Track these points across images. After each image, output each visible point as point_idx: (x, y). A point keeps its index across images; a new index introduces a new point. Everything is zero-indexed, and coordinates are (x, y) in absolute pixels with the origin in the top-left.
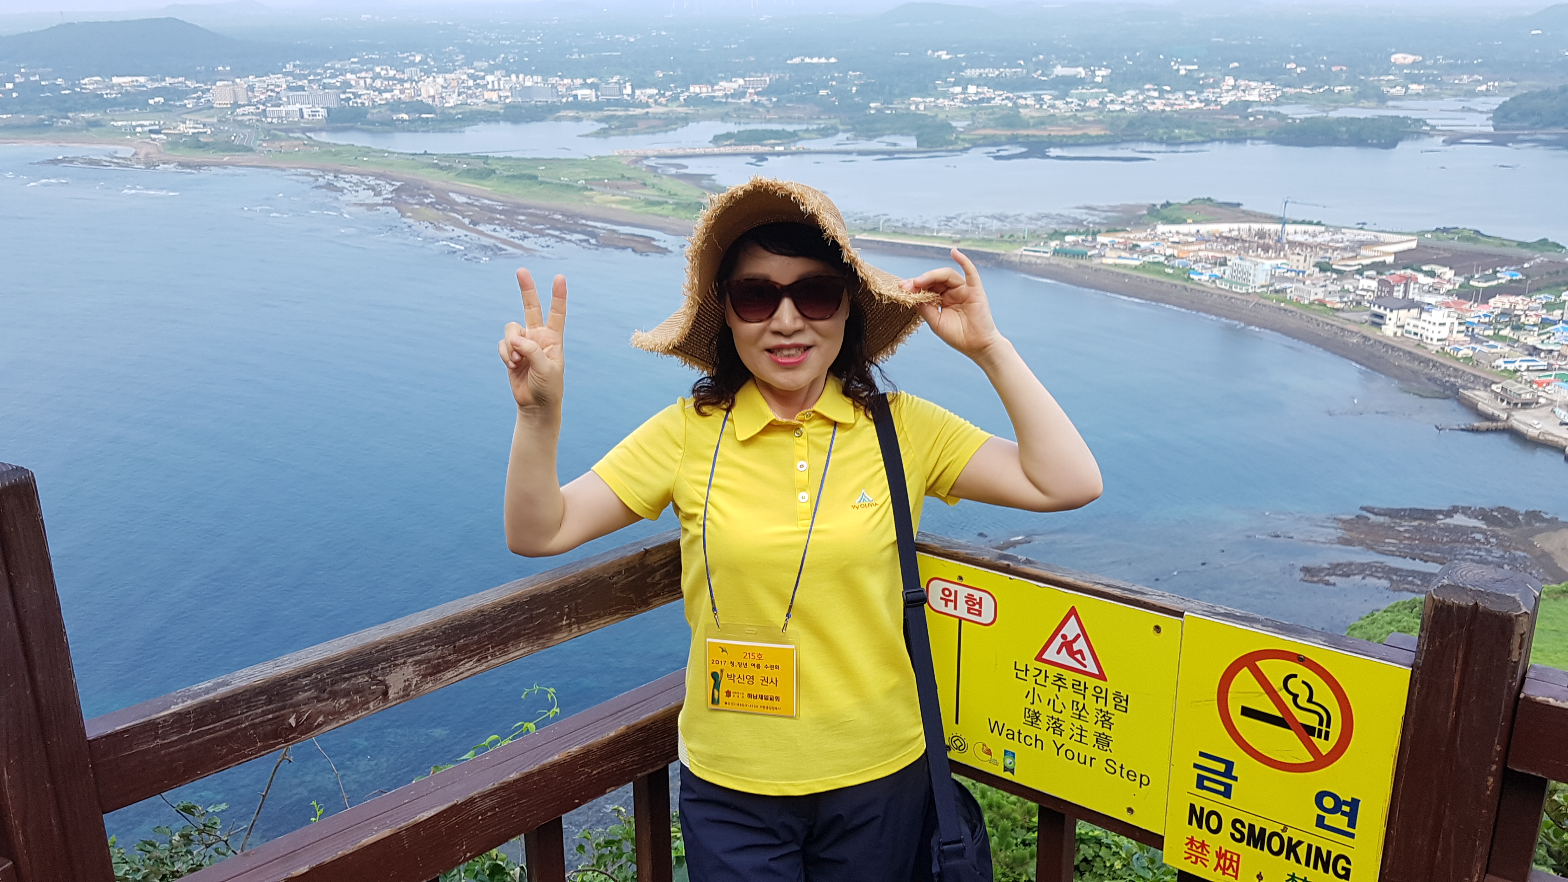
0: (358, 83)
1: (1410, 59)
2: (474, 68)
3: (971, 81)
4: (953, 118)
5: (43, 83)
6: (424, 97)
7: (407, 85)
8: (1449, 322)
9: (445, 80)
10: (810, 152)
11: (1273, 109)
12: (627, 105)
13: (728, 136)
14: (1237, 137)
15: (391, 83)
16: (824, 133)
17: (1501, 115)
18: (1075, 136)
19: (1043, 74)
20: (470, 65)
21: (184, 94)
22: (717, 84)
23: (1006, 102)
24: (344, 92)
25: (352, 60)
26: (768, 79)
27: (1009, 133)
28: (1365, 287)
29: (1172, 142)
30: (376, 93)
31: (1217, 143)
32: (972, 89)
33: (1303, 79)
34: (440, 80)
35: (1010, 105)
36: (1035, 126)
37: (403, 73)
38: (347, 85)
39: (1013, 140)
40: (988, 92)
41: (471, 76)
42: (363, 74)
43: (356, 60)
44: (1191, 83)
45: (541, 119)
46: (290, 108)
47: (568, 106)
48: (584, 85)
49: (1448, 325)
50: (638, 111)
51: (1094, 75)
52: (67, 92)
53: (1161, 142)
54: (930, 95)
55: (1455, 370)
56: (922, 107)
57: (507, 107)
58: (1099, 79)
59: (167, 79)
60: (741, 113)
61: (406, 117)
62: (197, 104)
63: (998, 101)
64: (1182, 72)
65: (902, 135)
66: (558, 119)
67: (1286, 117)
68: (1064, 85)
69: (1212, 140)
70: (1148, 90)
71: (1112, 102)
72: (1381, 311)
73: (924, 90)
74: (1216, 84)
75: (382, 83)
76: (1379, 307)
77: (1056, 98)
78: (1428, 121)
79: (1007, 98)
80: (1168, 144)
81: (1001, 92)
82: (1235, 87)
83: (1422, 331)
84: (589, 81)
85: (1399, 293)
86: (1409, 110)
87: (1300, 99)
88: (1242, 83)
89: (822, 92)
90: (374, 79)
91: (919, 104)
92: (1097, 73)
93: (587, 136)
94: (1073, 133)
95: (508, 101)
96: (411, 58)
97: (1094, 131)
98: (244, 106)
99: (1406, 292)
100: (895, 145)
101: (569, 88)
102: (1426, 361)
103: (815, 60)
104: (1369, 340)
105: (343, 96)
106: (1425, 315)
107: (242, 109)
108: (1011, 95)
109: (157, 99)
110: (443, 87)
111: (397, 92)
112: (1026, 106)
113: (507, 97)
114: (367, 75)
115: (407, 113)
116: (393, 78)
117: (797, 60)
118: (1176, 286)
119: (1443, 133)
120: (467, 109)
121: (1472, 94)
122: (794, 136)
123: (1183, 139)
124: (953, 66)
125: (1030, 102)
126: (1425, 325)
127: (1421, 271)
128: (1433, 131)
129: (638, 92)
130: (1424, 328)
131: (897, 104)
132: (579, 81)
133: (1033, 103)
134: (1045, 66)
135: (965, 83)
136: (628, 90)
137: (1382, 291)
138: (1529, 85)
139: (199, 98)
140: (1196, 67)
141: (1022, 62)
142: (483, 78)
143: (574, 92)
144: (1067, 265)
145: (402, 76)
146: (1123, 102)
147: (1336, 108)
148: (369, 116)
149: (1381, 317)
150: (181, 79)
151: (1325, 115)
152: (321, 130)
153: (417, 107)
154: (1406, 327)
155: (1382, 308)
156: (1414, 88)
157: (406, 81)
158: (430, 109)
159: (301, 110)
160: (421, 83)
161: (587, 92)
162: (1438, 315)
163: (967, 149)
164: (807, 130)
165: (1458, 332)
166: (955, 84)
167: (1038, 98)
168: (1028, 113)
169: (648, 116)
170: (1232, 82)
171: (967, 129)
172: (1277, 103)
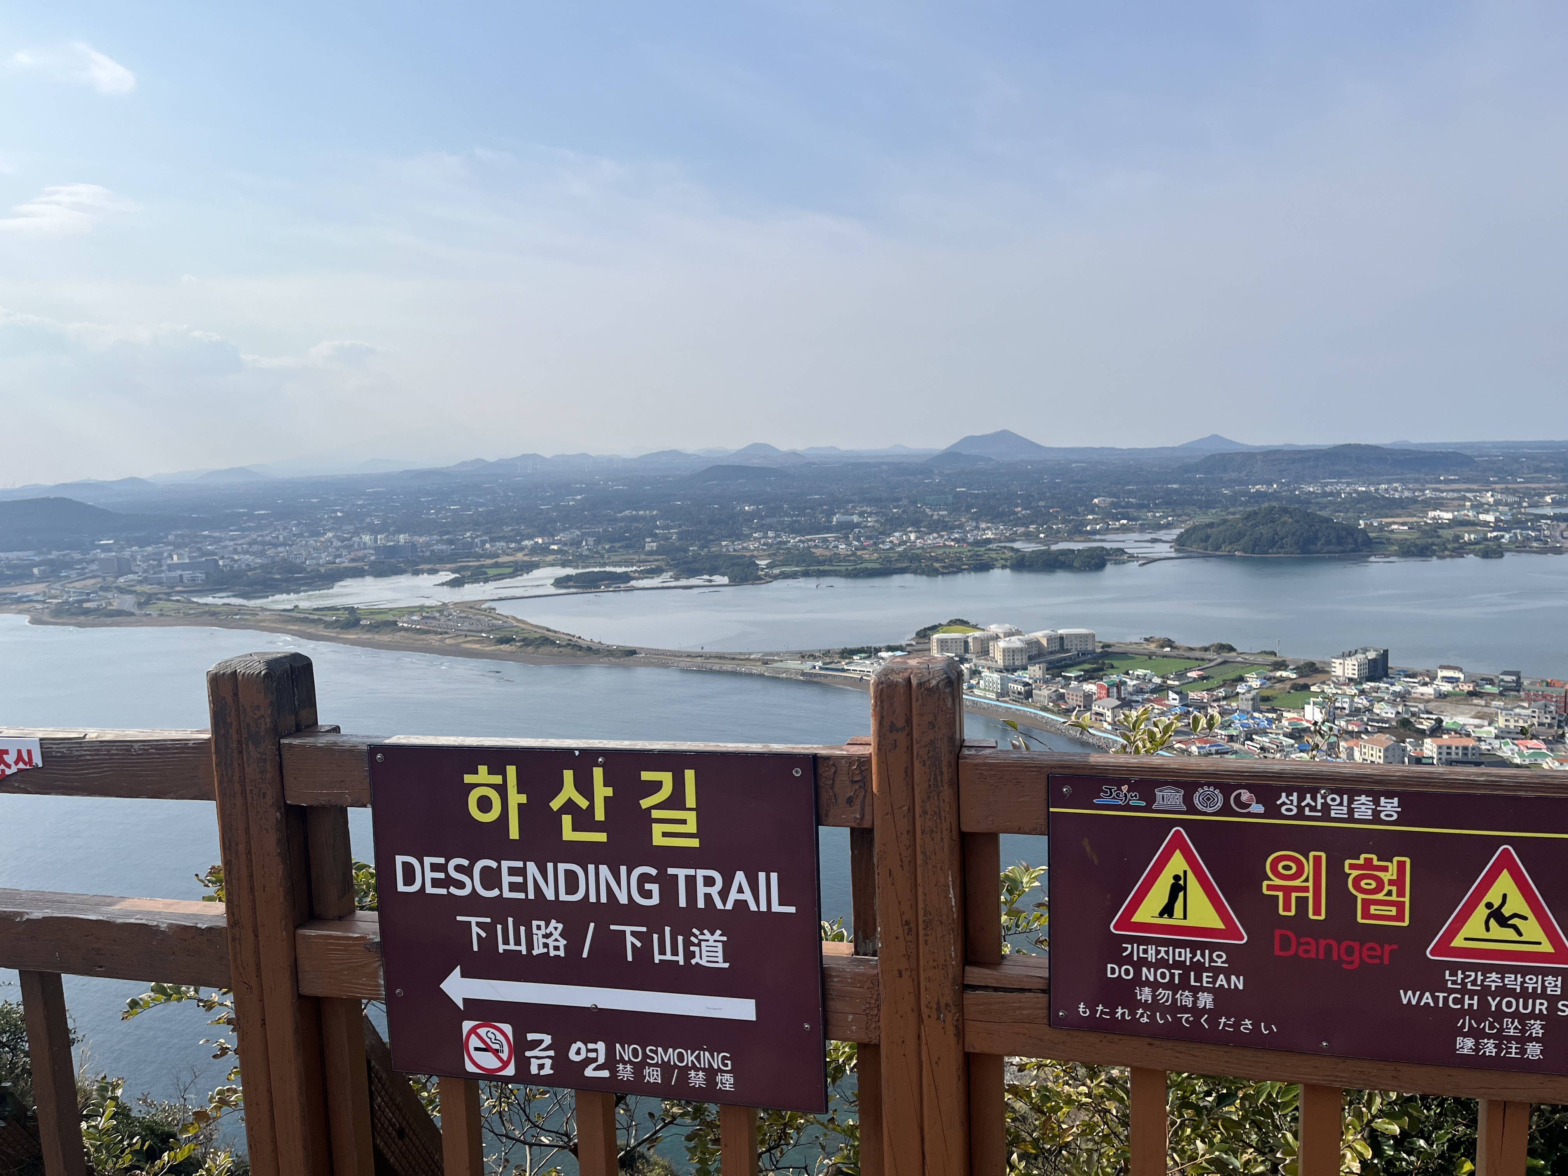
0: (235, 549)
1: (1109, 500)
3: (770, 527)
4: (756, 559)
6: (296, 558)
9: (316, 542)
13: (568, 578)
17: (1179, 542)
19: (827, 521)
21: (69, 565)
22: (557, 536)
23: (799, 544)
24: (223, 558)
25: (231, 528)
26: (601, 530)
28: (1089, 690)
29: (932, 572)
30: (252, 557)
32: (771, 534)
38: (225, 551)
39: (807, 573)
40: (784, 537)
42: (241, 541)
43: (234, 528)
45: (403, 572)
47: (426, 561)
48: (441, 541)
50: (488, 561)
51: (868, 521)
54: (738, 540)
56: (731, 549)
57: (372, 564)
58: (870, 525)
59: (54, 551)
60: (579, 560)
61: (279, 577)
62: (81, 574)
63: (792, 543)
64: (936, 517)
65: (716, 572)
66: (417, 571)
67: (1018, 550)
68: (846, 528)
69: (963, 572)
70: (910, 532)
71: (883, 543)
73: (732, 535)
74: (964, 525)
75: (258, 548)
78: (1125, 550)
79: (800, 541)
81: (794, 535)
84: (445, 537)
86: (1111, 542)
87: (1028, 535)
88: (982, 524)
89: (647, 540)
90: (250, 545)
91: (729, 547)
92: (870, 519)
94: (854, 568)
95: (372, 558)
96: (285, 525)
97: (870, 566)
98: (127, 574)
99: (1120, 692)
101: (429, 544)
103: (641, 513)
105: (221, 561)
107: (125, 577)
110: (314, 549)
111: (272, 556)
112: (816, 547)
113: (372, 555)
114: (244, 542)
115: (280, 574)
116: (269, 543)
117: (626, 513)
120: (335, 566)
121: (1159, 527)
122: (625, 577)
124: (755, 513)
125: (819, 543)
127: (1129, 675)
128: (1132, 558)
131: (712, 548)
132: (436, 539)
134: (828, 514)
135: (765, 529)
137: (1100, 693)
138: (1198, 518)
139: (82, 568)
140: (946, 512)
142: (350, 539)
143: (431, 548)
146: (891, 542)
147: (1057, 543)
148: (245, 578)
150: (66, 551)
151: (1047, 547)
152: (200, 592)
156: (1113, 524)
157: (280, 546)
158: (301, 569)
159: (181, 576)
160: (294, 546)
161: (443, 547)
163: (769, 582)
164: (636, 572)
166: (757, 531)
167: (825, 540)
168: (818, 552)
169: (497, 565)
170: (974, 524)
171: (769, 566)
172: (1011, 539)
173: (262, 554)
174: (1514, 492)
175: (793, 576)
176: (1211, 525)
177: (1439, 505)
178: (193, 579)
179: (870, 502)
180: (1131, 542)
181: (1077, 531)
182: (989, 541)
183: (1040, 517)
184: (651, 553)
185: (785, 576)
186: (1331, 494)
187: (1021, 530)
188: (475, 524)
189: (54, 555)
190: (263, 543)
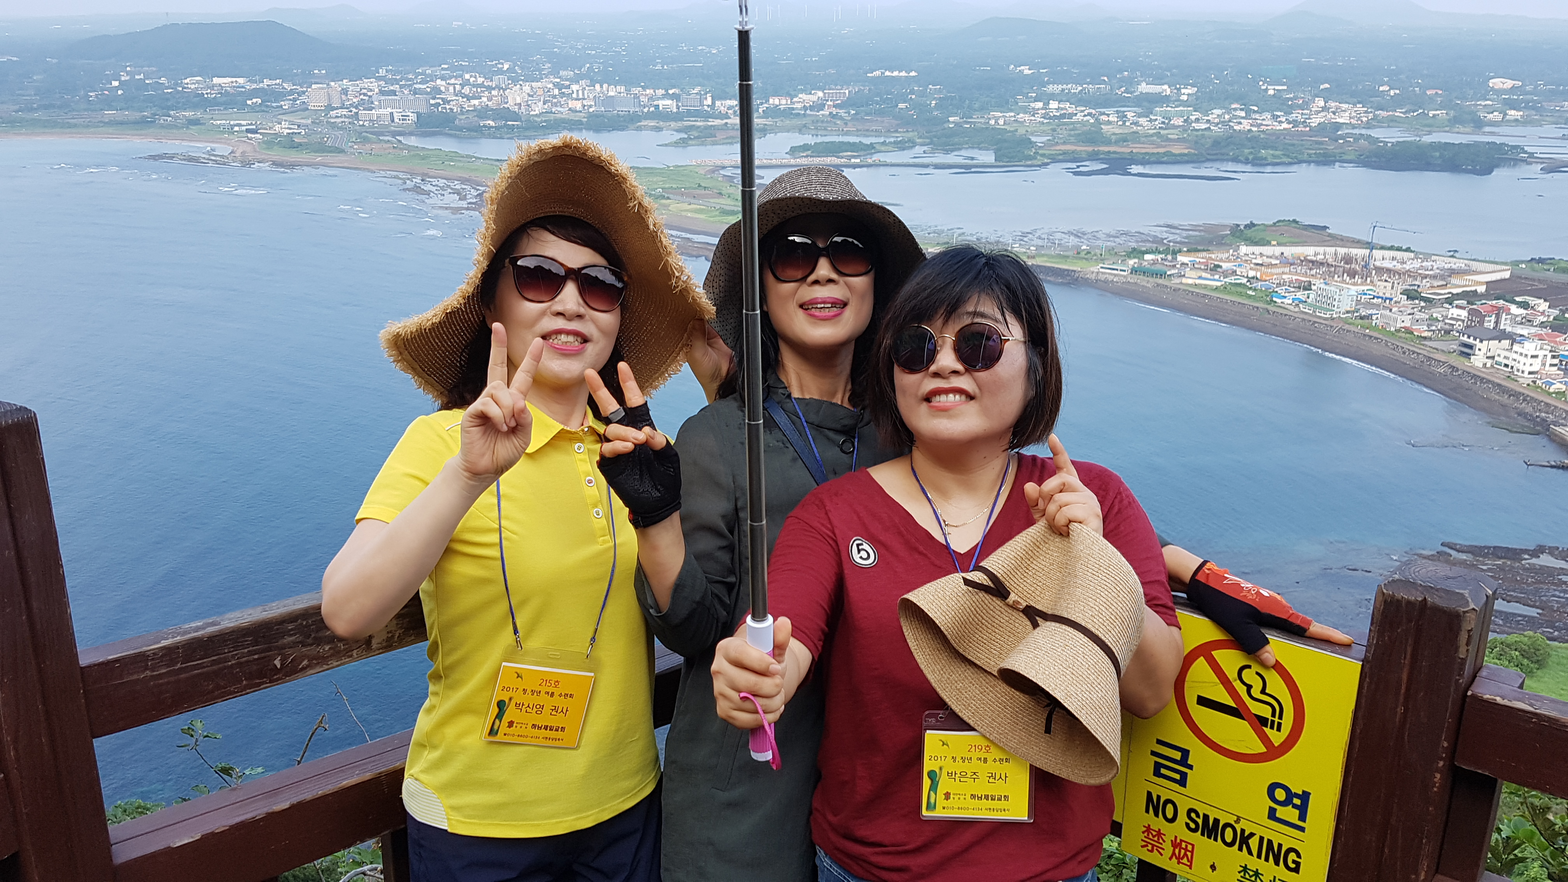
0: (447, 89)
1: (1509, 84)
2: (560, 78)
3: (1053, 97)
4: (1032, 134)
5: (147, 82)
6: (510, 104)
7: (494, 93)
8: (1541, 353)
9: (532, 88)
10: (886, 165)
11: (1364, 132)
12: (707, 116)
13: (805, 147)
14: (1326, 160)
15: (479, 90)
16: (901, 146)
18: (1158, 153)
19: (1126, 92)
20: (555, 73)
21: (281, 95)
22: (796, 96)
23: (1089, 118)
24: (434, 98)
25: (443, 66)
26: (847, 92)
27: (1090, 149)
28: (1455, 316)
29: (1258, 162)
30: (465, 100)
31: (1304, 165)
32: (1053, 105)
33: (1396, 102)
34: (527, 88)
35: (1092, 121)
36: (1116, 142)
37: (492, 81)
38: (437, 90)
39: (1093, 157)
40: (1070, 108)
41: (556, 85)
42: (453, 81)
43: (446, 66)
44: (1280, 104)
45: (623, 129)
46: (382, 111)
47: (649, 116)
48: (666, 96)
49: (1540, 358)
50: (718, 122)
51: (1180, 94)
52: (169, 91)
53: (1247, 162)
54: (1011, 111)
55: (1547, 404)
56: (1001, 122)
57: (591, 116)
58: (1185, 98)
59: (265, 80)
60: (819, 126)
61: (492, 123)
62: (293, 106)
63: (1079, 117)
64: (1271, 92)
65: (980, 149)
66: (639, 129)
67: (1377, 140)
68: (1148, 103)
69: (1300, 162)
70: (1235, 109)
71: (1197, 120)
72: (1471, 340)
73: (1003, 105)
74: (1306, 105)
75: (471, 90)
76: (1469, 337)
77: (1140, 116)
78: (1526, 148)
79: (1089, 114)
80: (1254, 165)
81: (1083, 109)
82: (1325, 109)
83: (1513, 363)
84: (671, 92)
85: (1490, 323)
86: (1506, 136)
87: (1392, 122)
88: (1332, 104)
89: (901, 106)
90: (462, 86)
91: (999, 119)
92: (1183, 91)
93: (666, 145)
94: (1155, 151)
95: (591, 110)
96: (500, 66)
97: (1177, 150)
98: (337, 108)
99: (1497, 323)
100: (972, 159)
101: (651, 98)
102: (1516, 395)
103: (896, 73)
104: (1457, 370)
105: (432, 102)
106: (1516, 347)
107: (335, 112)
108: (1093, 111)
109: (254, 100)
110: (529, 95)
111: (484, 99)
112: (1109, 123)
113: (591, 106)
114: (456, 82)
115: (493, 120)
116: (482, 85)
117: (877, 73)
118: (1257, 308)
119: (1541, 161)
120: (552, 117)
122: (870, 149)
123: (1270, 160)
124: (1036, 81)
125: (1113, 118)
126: (1515, 356)
127: (1513, 302)
128: (1531, 159)
129: (718, 103)
130: (1515, 360)
131: (978, 119)
132: (660, 92)
133: (1116, 119)
134: (1130, 83)
135: (1046, 98)
136: (709, 101)
137: (1472, 320)
139: (295, 100)
140: (1285, 88)
141: (1106, 78)
142: (568, 87)
143: (656, 103)
144: (1144, 284)
145: (490, 84)
146: (1208, 121)
147: (1430, 133)
148: (457, 122)
149: (1471, 347)
150: (278, 81)
151: (1418, 139)
152: (411, 134)
153: (504, 114)
154: (1497, 358)
155: (1472, 338)
156: (1513, 114)
157: (494, 89)
158: (516, 117)
159: (392, 114)
160: (508, 90)
161: (668, 102)
162: (1530, 347)
163: (1047, 164)
164: (884, 143)
165: (1551, 365)
166: (1036, 100)
167: (1121, 115)
170: (1322, 103)
172: (1368, 125)
175: (1075, 159)
178: (403, 117)
183: (1414, 99)
185: (1064, 158)
188: (704, 78)
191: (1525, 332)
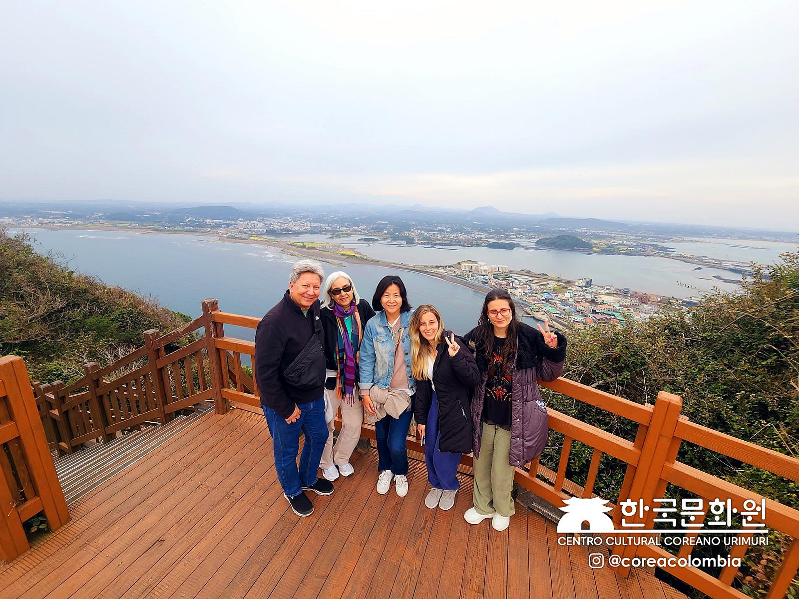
0: (274, 224)
1: (518, 229)
2: (302, 221)
3: (419, 229)
4: (414, 238)
5: (196, 220)
6: (290, 228)
7: (286, 225)
12: (338, 231)
13: (362, 239)
17: (537, 243)
18: (442, 243)
21: (231, 225)
22: (360, 227)
24: (271, 226)
26: (372, 226)
29: (464, 246)
30: (278, 226)
32: (419, 231)
35: (428, 235)
36: (433, 240)
38: (271, 224)
39: (428, 243)
40: (423, 232)
41: (301, 223)
43: (274, 218)
44: (467, 233)
45: (317, 234)
47: (324, 231)
48: (328, 226)
52: (202, 223)
54: (410, 232)
57: (309, 231)
60: (365, 234)
61: (285, 232)
63: (425, 234)
65: (403, 241)
66: (321, 234)
67: (489, 242)
68: (440, 231)
71: (451, 236)
73: (408, 231)
77: (438, 234)
78: (521, 244)
81: (426, 232)
85: (511, 284)
87: (493, 237)
89: (384, 230)
90: (278, 223)
91: (407, 233)
92: (448, 229)
96: (287, 218)
97: (446, 242)
98: (246, 228)
100: (401, 243)
101: (325, 227)
103: (383, 222)
108: (428, 233)
109: (224, 226)
110: (294, 225)
113: (309, 228)
114: (276, 222)
117: (379, 222)
119: (523, 247)
120: (300, 231)
121: (532, 238)
122: (377, 240)
124: (415, 225)
129: (341, 228)
131: (403, 234)
134: (436, 227)
136: (338, 228)
138: (543, 236)
139: (235, 226)
141: (431, 225)
142: (304, 223)
145: (285, 222)
147: (501, 240)
148: (276, 232)
150: (231, 221)
151: (498, 241)
152: (264, 235)
153: (287, 230)
156: (517, 236)
158: (291, 231)
160: (289, 224)
161: (329, 228)
162: (519, 290)
163: (418, 245)
165: (524, 294)
166: (415, 230)
167: (434, 234)
168: (432, 237)
169: (343, 234)
170: (478, 233)
171: (418, 240)
172: (488, 238)
173: (281, 226)
174: (638, 236)
175: (424, 244)
176: (547, 239)
177: (615, 238)
178: (263, 231)
179: (448, 224)
180: (522, 242)
181: (507, 237)
182: (481, 238)
183: (497, 232)
184: (385, 234)
185: (422, 244)
186: (583, 233)
187: (491, 236)
188: (337, 222)
189: (228, 222)
190: (281, 223)
191: (518, 287)
